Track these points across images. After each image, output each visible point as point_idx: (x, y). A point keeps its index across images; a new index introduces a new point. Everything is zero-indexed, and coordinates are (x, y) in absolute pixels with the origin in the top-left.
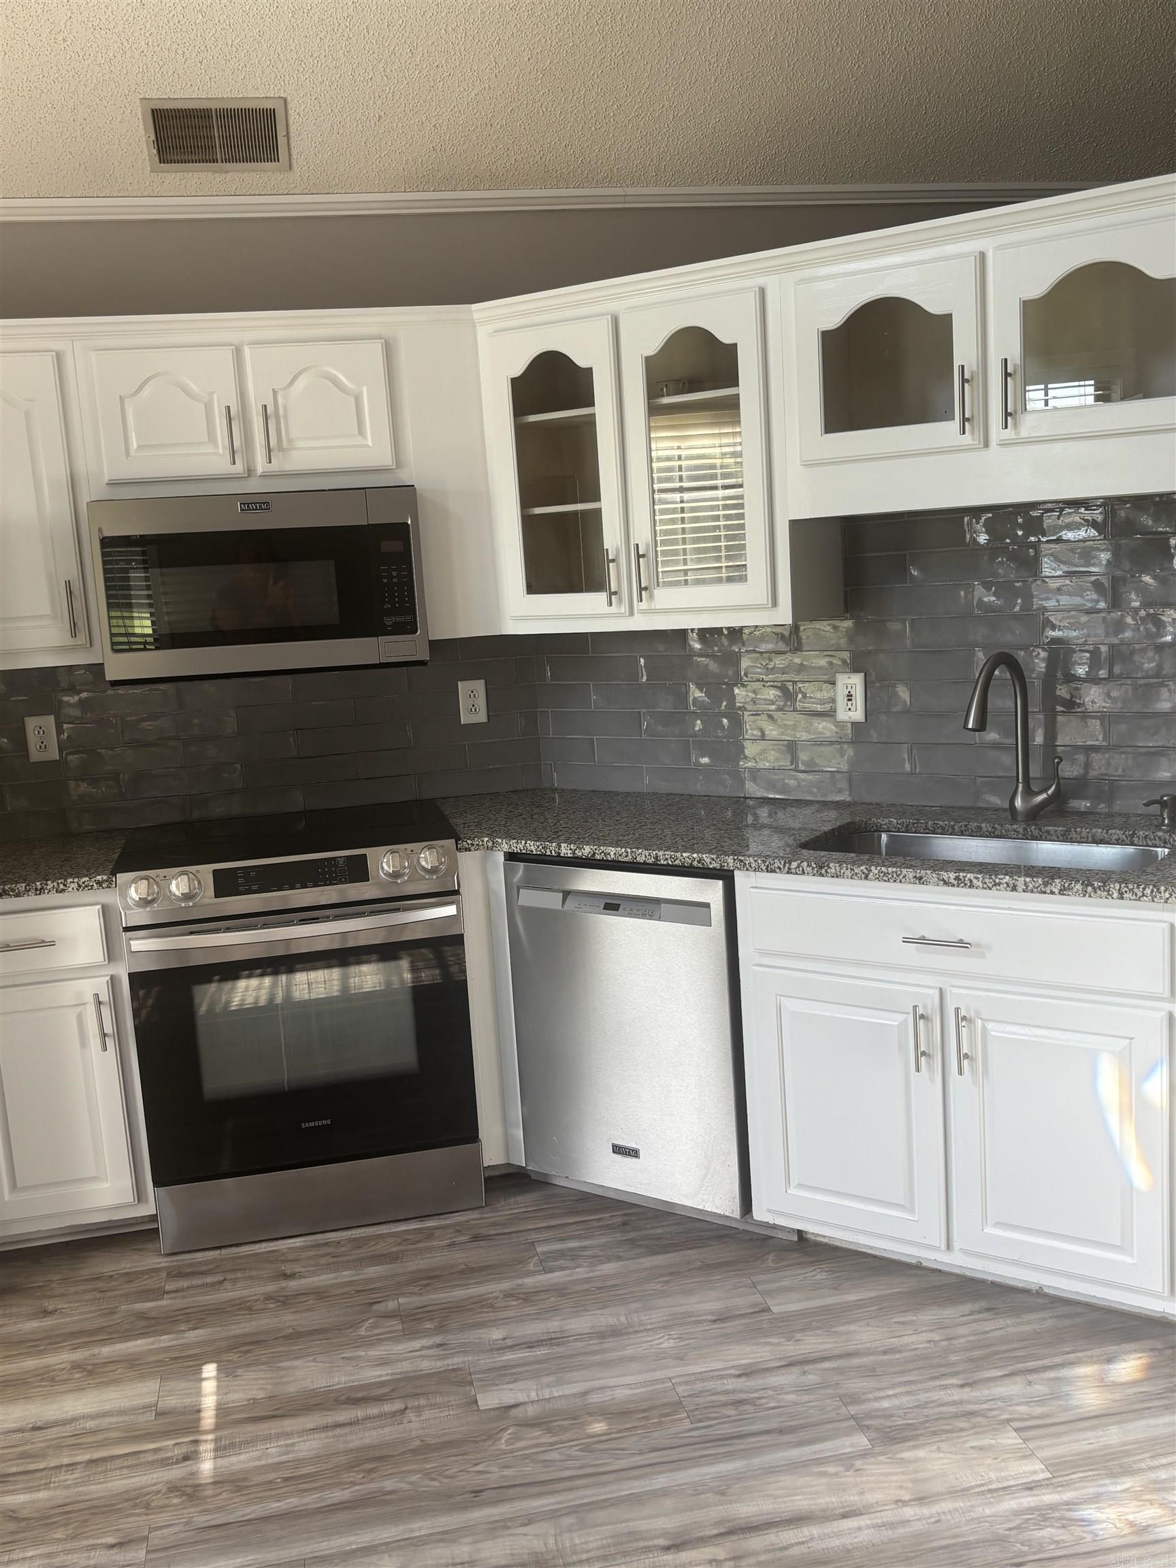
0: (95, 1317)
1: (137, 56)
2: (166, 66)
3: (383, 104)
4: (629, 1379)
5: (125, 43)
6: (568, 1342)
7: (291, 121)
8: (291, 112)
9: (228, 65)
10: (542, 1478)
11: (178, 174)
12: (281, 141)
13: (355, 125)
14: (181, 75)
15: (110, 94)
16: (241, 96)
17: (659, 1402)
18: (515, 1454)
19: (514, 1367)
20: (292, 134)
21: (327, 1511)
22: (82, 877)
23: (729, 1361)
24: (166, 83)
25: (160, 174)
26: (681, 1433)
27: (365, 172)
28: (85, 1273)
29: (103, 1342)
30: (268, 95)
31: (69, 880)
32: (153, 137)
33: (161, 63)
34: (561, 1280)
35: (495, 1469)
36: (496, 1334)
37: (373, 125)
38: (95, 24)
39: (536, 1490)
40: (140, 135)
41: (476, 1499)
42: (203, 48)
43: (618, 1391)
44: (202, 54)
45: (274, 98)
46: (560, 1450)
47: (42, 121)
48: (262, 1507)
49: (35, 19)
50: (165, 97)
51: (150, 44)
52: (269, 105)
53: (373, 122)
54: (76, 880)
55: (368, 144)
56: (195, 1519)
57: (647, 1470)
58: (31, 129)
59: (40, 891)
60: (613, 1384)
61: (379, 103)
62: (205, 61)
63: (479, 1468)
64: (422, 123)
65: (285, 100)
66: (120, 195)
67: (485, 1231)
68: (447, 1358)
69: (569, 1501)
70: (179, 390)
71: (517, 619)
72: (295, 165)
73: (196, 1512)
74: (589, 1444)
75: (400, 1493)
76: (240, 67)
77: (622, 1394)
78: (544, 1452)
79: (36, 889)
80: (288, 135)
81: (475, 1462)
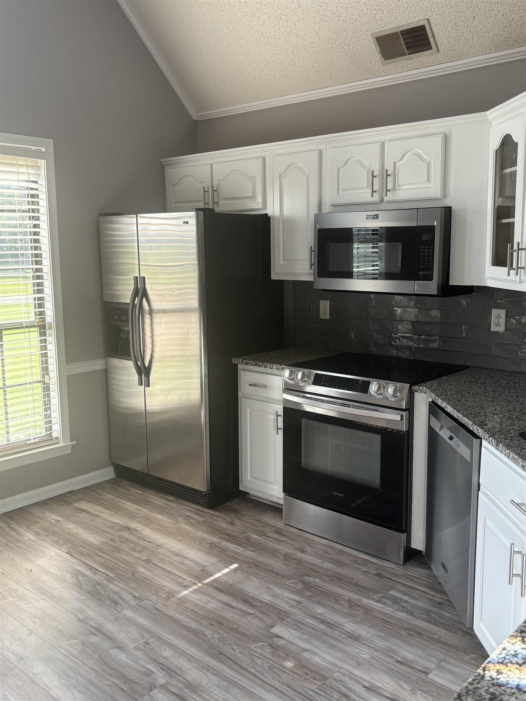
0: (238, 532)
1: (365, 16)
2: (377, 17)
3: (473, 10)
4: (328, 657)
5: (359, 11)
6: (335, 630)
7: (433, 29)
8: (432, 24)
9: (400, 9)
10: (244, 665)
11: (393, 64)
12: (431, 39)
13: (463, 23)
14: (383, 19)
15: (359, 35)
16: (409, 22)
17: (322, 673)
18: (251, 652)
19: (304, 625)
20: (436, 35)
21: (184, 627)
22: (278, 365)
23: (373, 679)
24: (378, 25)
25: (386, 66)
26: (306, 688)
27: (474, 46)
28: (258, 517)
29: (228, 541)
30: (420, 19)
31: (274, 365)
32: (379, 50)
33: (374, 16)
34: (378, 608)
35: (238, 651)
36: (320, 610)
37: (472, 22)
38: (346, 6)
39: (234, 666)
40: (374, 49)
41: (218, 655)
42: (388, 5)
43: (317, 658)
44: (389, 7)
45: (423, 19)
46: (263, 661)
47: (339, 52)
48: (174, 613)
49: (326, 10)
50: (379, 31)
51: (368, 9)
52: (421, 24)
53: (471, 21)
54: (276, 365)
55: (471, 32)
56: (158, 604)
57: (273, 690)
58: (336, 56)
59: (265, 367)
60: (320, 654)
61: (471, 10)
62: (391, 11)
63: (235, 647)
64: (496, 15)
65: (428, 20)
66: (373, 77)
67: (385, 574)
68: (293, 608)
69: (236, 678)
70: (359, 164)
71: (491, 278)
72: (440, 50)
73: (161, 602)
74: (274, 667)
75: (205, 637)
76: (406, 9)
77: (317, 660)
78: (259, 658)
79: (264, 366)
80: (433, 36)
81: (237, 644)
